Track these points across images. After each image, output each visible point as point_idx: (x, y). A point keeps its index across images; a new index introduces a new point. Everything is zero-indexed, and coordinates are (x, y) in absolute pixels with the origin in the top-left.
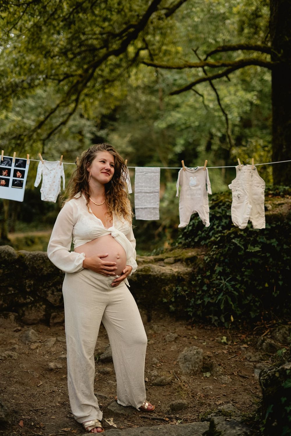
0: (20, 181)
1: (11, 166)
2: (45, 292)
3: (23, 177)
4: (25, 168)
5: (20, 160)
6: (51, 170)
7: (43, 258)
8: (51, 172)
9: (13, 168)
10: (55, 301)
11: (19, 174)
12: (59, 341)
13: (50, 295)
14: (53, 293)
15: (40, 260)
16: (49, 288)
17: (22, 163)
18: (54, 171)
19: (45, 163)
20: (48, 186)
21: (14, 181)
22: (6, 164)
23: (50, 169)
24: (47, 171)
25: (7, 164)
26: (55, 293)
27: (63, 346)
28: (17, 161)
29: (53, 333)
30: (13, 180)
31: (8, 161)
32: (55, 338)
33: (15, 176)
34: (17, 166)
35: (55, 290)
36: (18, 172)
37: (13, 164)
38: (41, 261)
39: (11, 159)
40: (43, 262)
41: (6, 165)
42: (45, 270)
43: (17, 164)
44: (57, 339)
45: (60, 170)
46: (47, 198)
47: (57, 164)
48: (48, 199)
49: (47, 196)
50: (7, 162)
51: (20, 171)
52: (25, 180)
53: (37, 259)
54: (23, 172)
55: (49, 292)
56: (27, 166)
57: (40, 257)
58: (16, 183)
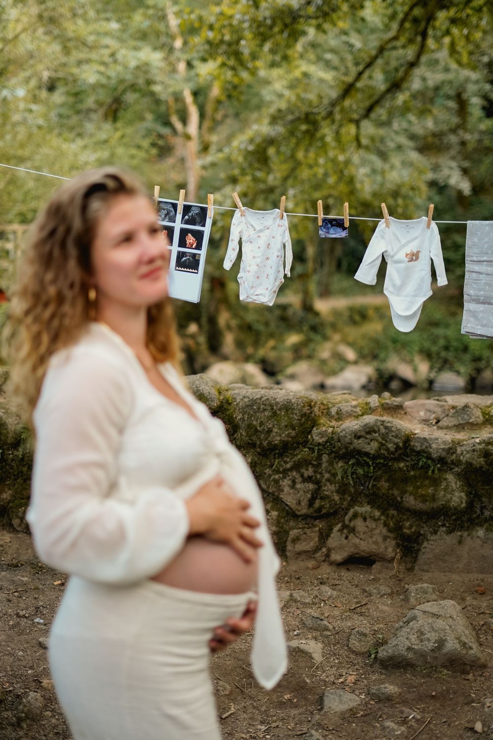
0: (194, 255)
1: (174, 222)
2: (276, 482)
3: (199, 247)
4: (204, 226)
5: (193, 208)
6: (260, 231)
7: (271, 406)
8: (261, 234)
9: (178, 225)
10: (299, 503)
11: (190, 239)
12: (296, 601)
13: (286, 489)
14: (293, 485)
15: (265, 410)
16: (285, 472)
17: (197, 214)
18: (267, 232)
19: (247, 213)
20: (254, 268)
21: (180, 255)
22: (163, 216)
23: (258, 228)
24: (252, 232)
25: (166, 215)
26: (298, 486)
27: (300, 616)
28: (187, 209)
29: (291, 577)
30: (179, 252)
31: (167, 209)
32: (288, 593)
33: (182, 243)
34: (187, 222)
35: (299, 479)
36: (190, 235)
37: (179, 217)
38: (266, 413)
39: (175, 206)
40: (271, 416)
41: (163, 220)
42: (276, 432)
43: (187, 217)
44: (291, 595)
45: (281, 230)
46: (252, 294)
47: (273, 216)
48: (255, 297)
49: (252, 292)
50: (165, 212)
51: (194, 233)
52: (203, 253)
53: (259, 408)
54: (199, 236)
55: (286, 483)
56: (209, 222)
57: (265, 405)
58: (185, 260)
